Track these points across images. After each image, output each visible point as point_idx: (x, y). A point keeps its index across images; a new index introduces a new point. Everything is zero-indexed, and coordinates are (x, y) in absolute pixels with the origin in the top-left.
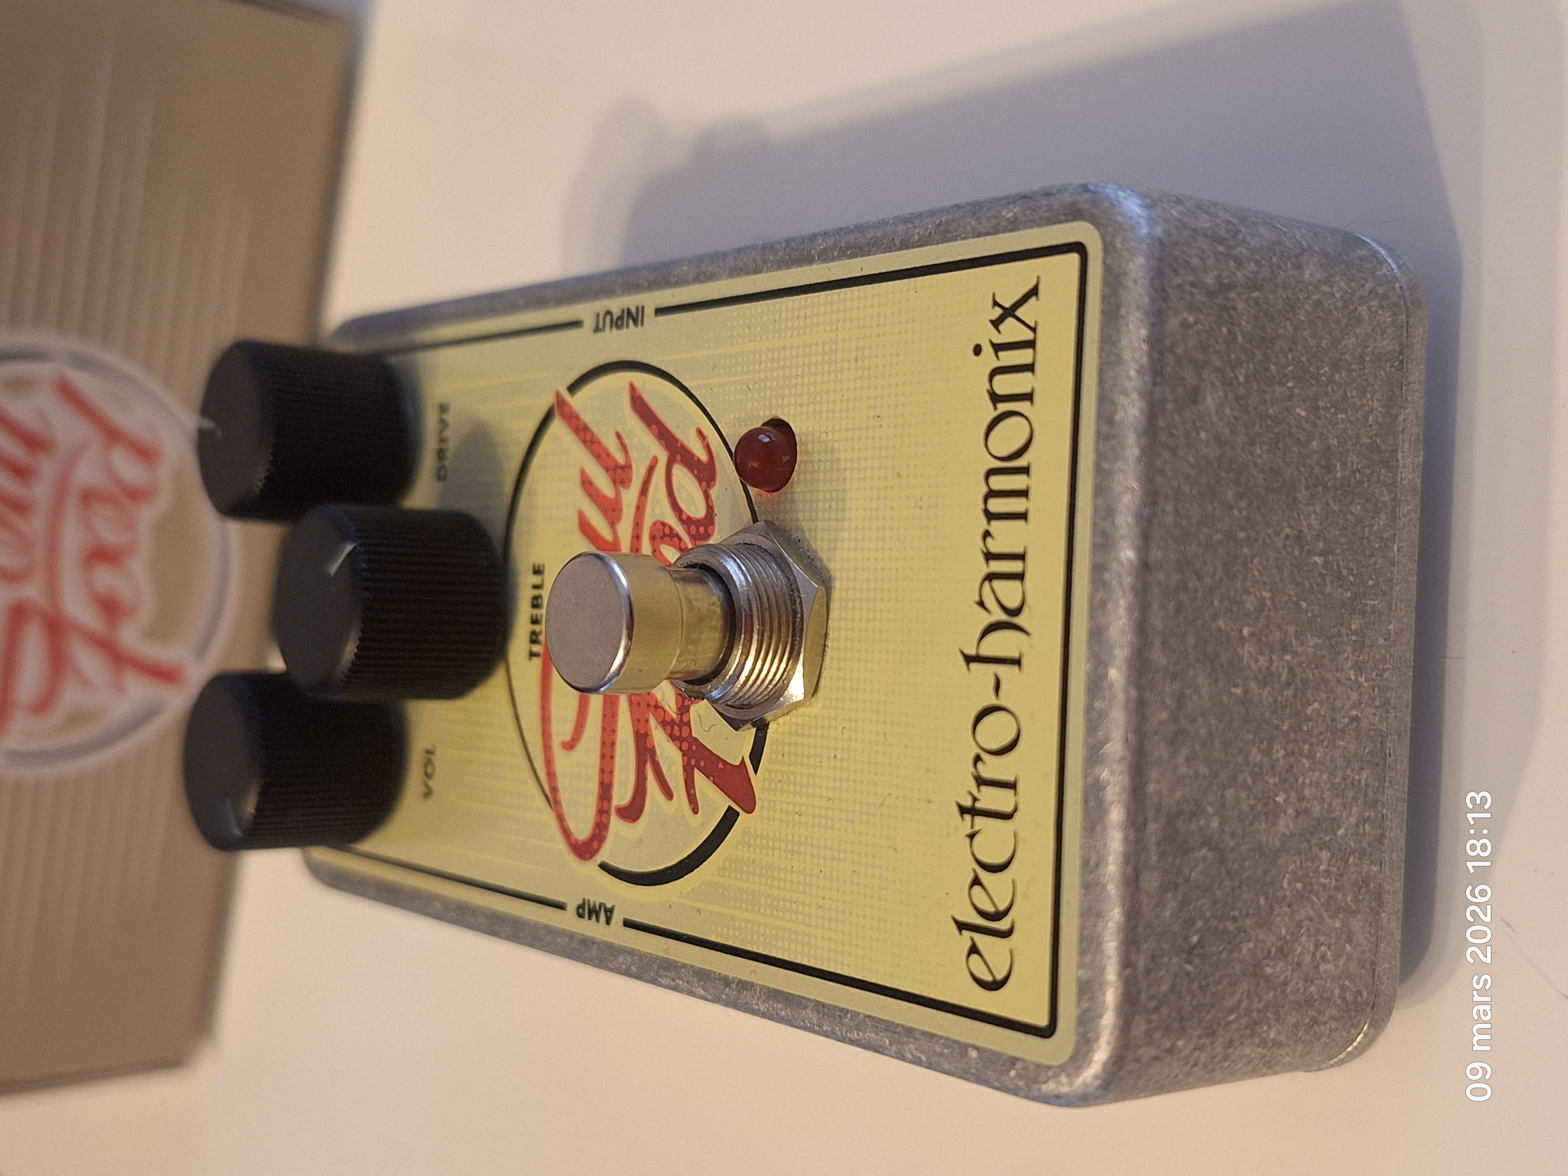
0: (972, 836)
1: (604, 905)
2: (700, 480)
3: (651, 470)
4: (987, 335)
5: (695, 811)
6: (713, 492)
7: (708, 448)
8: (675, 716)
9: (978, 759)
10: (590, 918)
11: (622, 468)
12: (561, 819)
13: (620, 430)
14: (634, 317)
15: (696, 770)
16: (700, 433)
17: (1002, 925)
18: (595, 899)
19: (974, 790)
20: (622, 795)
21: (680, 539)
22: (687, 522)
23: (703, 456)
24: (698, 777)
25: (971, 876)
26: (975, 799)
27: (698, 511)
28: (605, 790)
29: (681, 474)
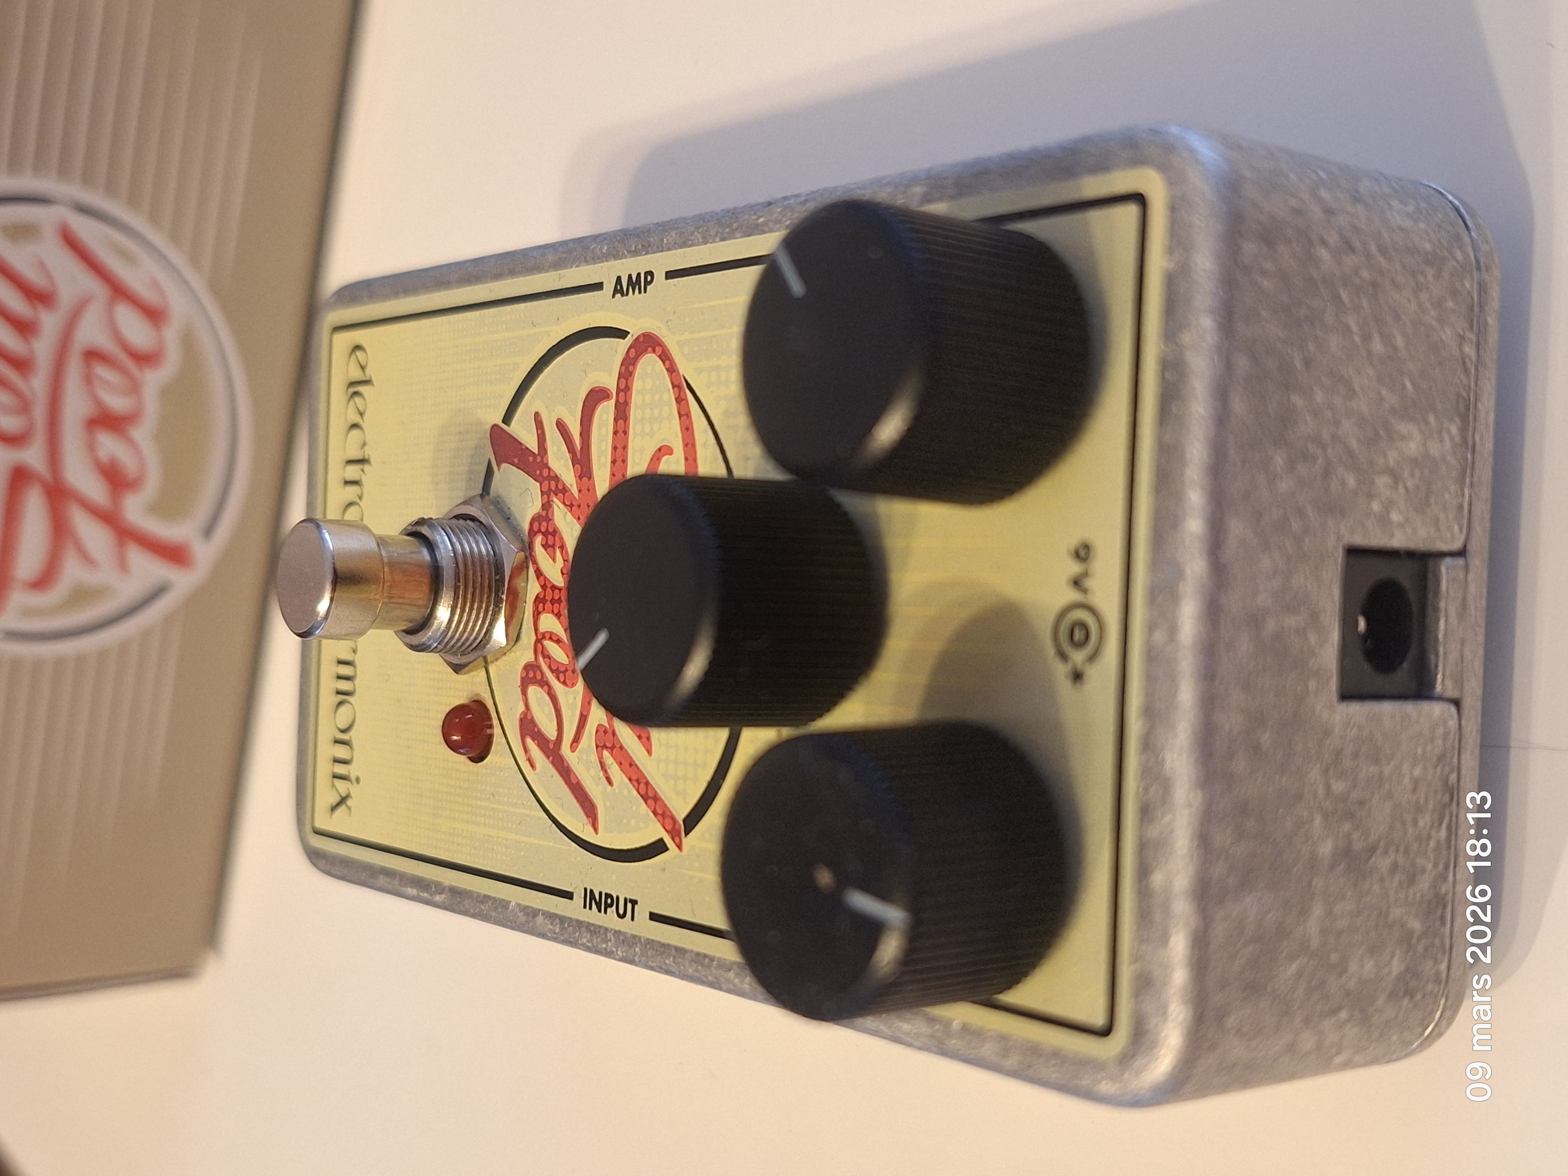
0: (364, 444)
1: (623, 295)
2: (532, 721)
3: (576, 740)
4: (354, 790)
5: (537, 414)
6: (521, 708)
7: (526, 750)
8: (555, 500)
9: (360, 498)
10: (639, 275)
11: (605, 747)
12: (672, 370)
13: (609, 787)
14: (593, 900)
15: (536, 451)
16: (533, 766)
17: (352, 390)
18: (635, 298)
19: (363, 477)
20: (605, 412)
21: (550, 667)
22: (543, 683)
23: (529, 741)
24: (533, 446)
25: (365, 418)
26: (363, 470)
27: (534, 691)
28: (622, 414)
29: (550, 730)
